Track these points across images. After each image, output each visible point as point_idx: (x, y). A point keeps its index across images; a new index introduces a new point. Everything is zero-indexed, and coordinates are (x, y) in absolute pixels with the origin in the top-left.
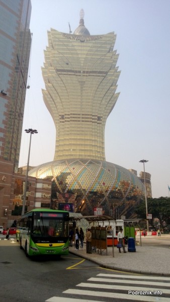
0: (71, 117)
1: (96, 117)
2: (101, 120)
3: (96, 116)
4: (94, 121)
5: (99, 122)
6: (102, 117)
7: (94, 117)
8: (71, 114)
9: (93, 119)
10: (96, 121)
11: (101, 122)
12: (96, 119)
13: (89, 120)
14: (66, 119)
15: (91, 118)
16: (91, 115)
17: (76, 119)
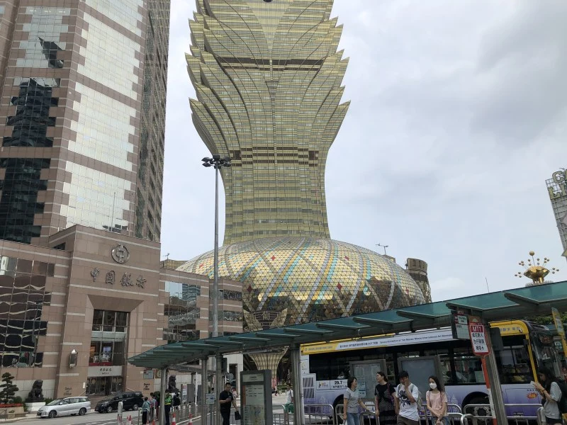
0: (255, 155)
1: (307, 153)
2: (317, 159)
3: (306, 150)
4: (301, 160)
5: (311, 162)
6: (317, 152)
7: (301, 153)
8: (255, 148)
9: (300, 156)
10: (306, 160)
11: (316, 162)
12: (306, 156)
13: (291, 158)
14: (244, 159)
15: (296, 155)
16: (296, 148)
17: (265, 158)
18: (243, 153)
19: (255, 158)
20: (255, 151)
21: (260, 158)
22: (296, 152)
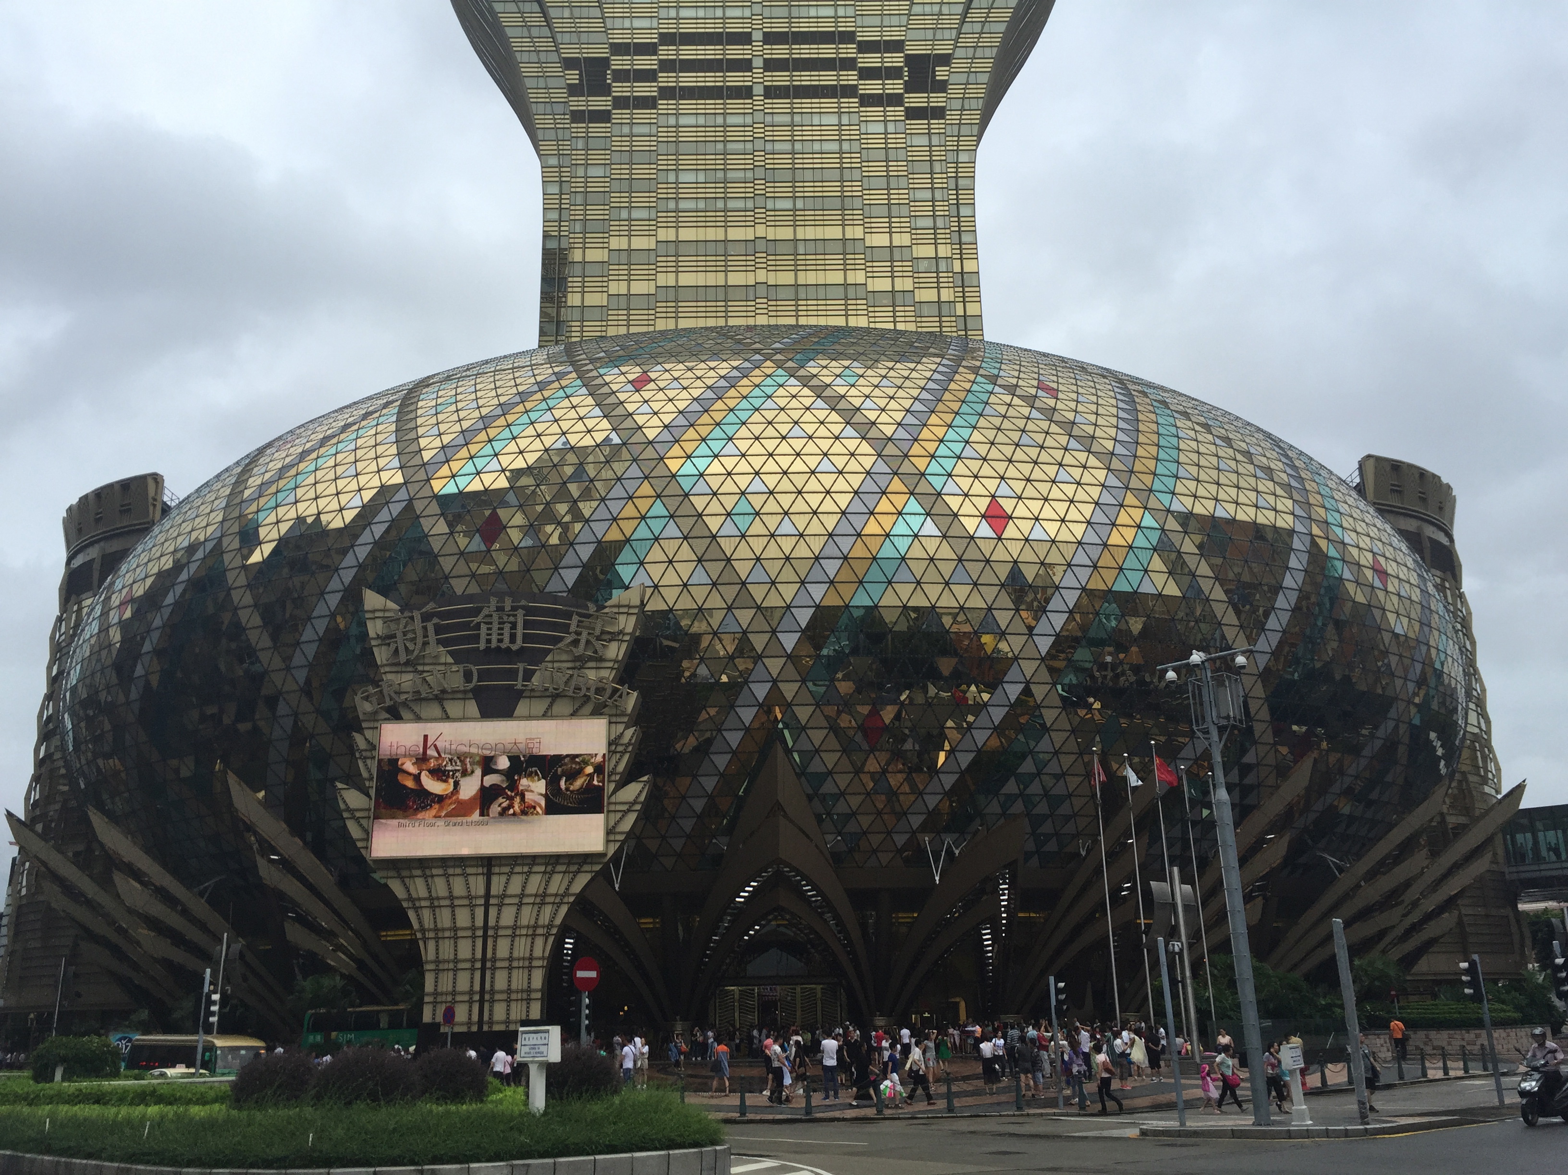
0: (667, 66)
1: (895, 60)
2: (942, 87)
3: (896, 46)
4: (872, 87)
5: (916, 100)
6: (945, 60)
7: (871, 60)
8: (667, 39)
9: (867, 74)
10: (895, 86)
11: (937, 100)
12: (893, 73)
13: (827, 78)
14: (620, 89)
15: (848, 64)
16: (848, 37)
17: (710, 79)
18: (619, 63)
19: (666, 79)
20: (667, 52)
21: (688, 79)
22: (849, 51)
